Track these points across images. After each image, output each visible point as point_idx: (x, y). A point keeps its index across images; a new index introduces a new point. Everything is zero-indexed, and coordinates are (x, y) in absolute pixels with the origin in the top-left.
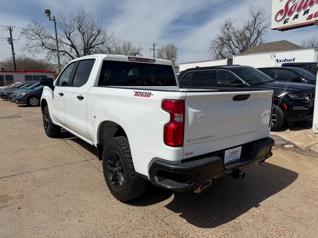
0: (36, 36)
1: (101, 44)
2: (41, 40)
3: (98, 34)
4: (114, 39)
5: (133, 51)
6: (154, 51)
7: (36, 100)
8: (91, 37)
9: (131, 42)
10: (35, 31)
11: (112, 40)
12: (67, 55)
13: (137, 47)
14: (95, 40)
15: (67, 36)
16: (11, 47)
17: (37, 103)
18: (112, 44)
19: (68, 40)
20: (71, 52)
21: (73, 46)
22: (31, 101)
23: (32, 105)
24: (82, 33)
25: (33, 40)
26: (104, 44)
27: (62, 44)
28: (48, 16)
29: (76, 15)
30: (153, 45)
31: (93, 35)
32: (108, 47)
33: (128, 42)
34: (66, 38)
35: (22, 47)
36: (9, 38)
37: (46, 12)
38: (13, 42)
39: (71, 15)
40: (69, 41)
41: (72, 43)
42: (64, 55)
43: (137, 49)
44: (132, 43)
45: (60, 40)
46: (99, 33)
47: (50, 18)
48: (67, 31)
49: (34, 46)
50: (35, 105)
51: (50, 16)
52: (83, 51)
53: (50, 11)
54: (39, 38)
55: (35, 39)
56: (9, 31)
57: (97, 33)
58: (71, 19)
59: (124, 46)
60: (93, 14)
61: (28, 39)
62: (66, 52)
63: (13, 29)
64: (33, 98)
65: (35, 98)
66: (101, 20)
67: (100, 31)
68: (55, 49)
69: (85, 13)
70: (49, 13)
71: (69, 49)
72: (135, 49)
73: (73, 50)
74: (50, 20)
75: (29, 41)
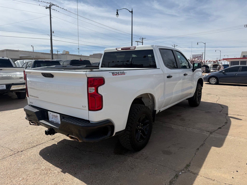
7: (215, 79)
17: (215, 82)
22: (211, 80)
23: (211, 83)
50: (213, 83)
64: (213, 78)
65: (214, 78)
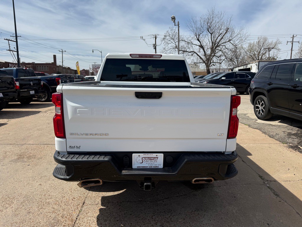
0: (171, 40)
1: (228, 41)
2: (175, 44)
3: (226, 33)
4: (242, 35)
5: (269, 45)
6: (292, 44)
8: (219, 36)
9: (267, 36)
10: (171, 36)
11: (239, 37)
12: (195, 54)
13: (274, 41)
14: (222, 38)
15: (197, 37)
16: (155, 51)
18: (239, 41)
19: (197, 41)
20: (199, 52)
21: (201, 47)
24: (210, 33)
25: (168, 44)
26: (231, 42)
27: (192, 45)
28: (174, 22)
29: (206, 18)
30: (292, 36)
31: (220, 34)
32: (234, 44)
33: (264, 36)
34: (195, 39)
35: (161, 50)
36: (154, 44)
37: (172, 19)
38: (156, 47)
39: (202, 17)
40: (199, 42)
41: (201, 44)
42: (192, 55)
43: (273, 43)
44: (268, 38)
45: (190, 42)
46: (227, 31)
47: (175, 23)
48: (197, 33)
49: (169, 49)
51: (175, 22)
52: (210, 50)
53: (175, 17)
54: (173, 42)
55: (171, 43)
56: (154, 38)
57: (225, 31)
58: (202, 21)
59: (259, 42)
60: (223, 13)
61: (165, 44)
62: (194, 52)
63: (158, 36)
66: (231, 19)
67: (228, 29)
68: (185, 50)
69: (214, 14)
70: (174, 19)
71: (198, 50)
72: (271, 44)
73: (202, 50)
74: (175, 25)
75: (166, 45)
